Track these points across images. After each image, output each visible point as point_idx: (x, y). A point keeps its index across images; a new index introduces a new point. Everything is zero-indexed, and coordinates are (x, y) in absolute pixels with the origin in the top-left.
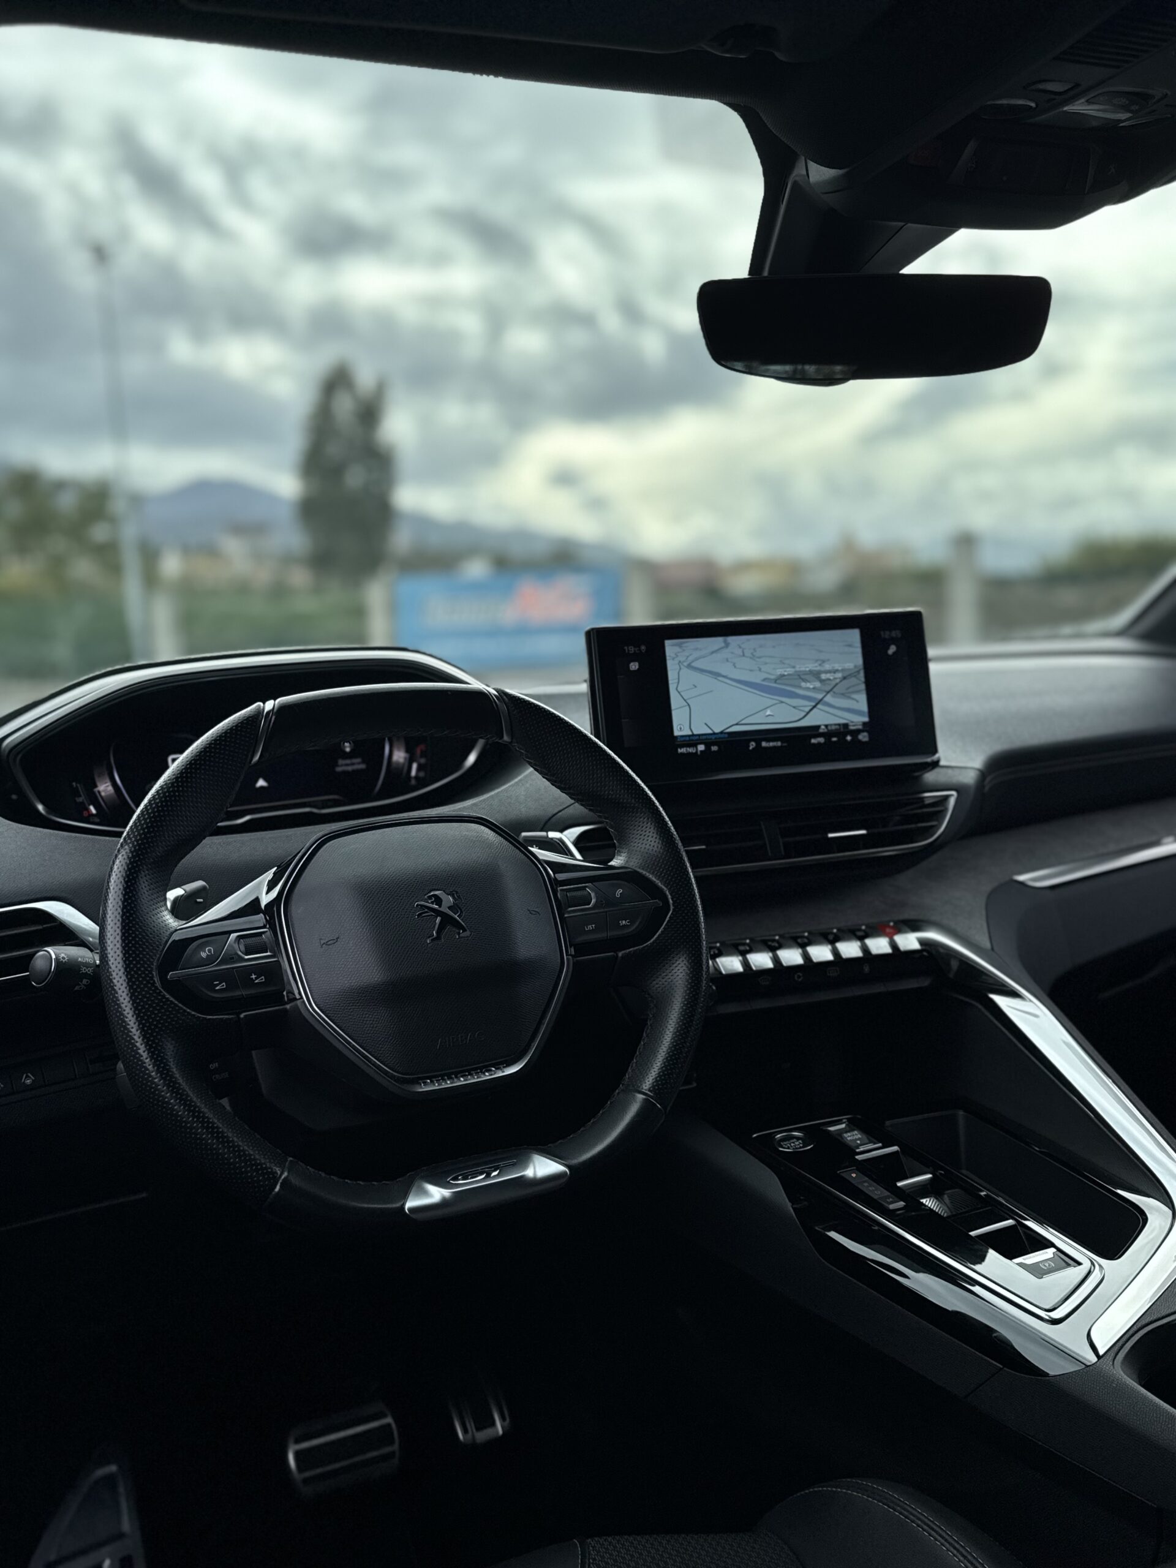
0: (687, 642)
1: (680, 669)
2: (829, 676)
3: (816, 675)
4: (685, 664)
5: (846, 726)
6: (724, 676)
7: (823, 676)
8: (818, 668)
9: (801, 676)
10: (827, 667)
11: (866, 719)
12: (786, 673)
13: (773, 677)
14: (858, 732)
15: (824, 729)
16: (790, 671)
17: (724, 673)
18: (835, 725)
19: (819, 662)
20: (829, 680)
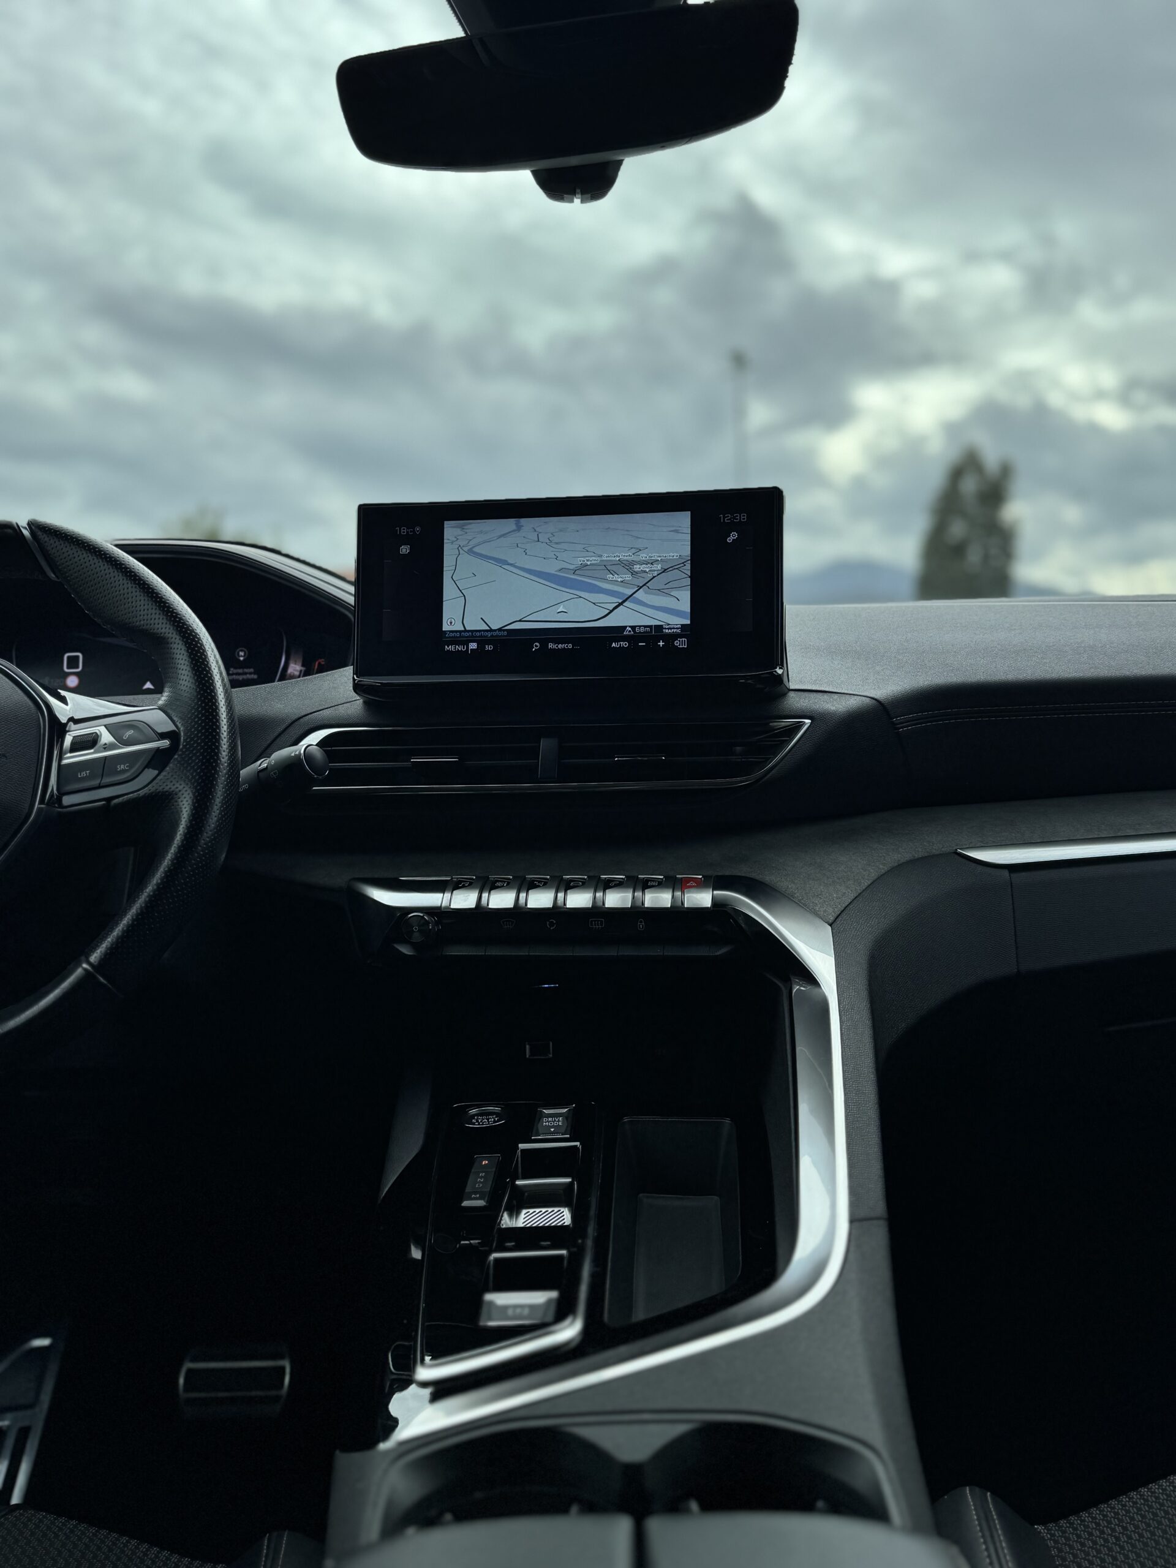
0: (470, 524)
1: (459, 554)
2: (643, 567)
3: (628, 566)
4: (466, 549)
5: (659, 628)
6: (511, 565)
7: (637, 568)
8: (633, 558)
9: (607, 567)
10: (643, 556)
11: (688, 622)
12: (589, 563)
13: (572, 567)
14: (675, 636)
15: (630, 631)
16: (594, 560)
17: (510, 561)
18: (645, 627)
19: (633, 551)
20: (645, 572)
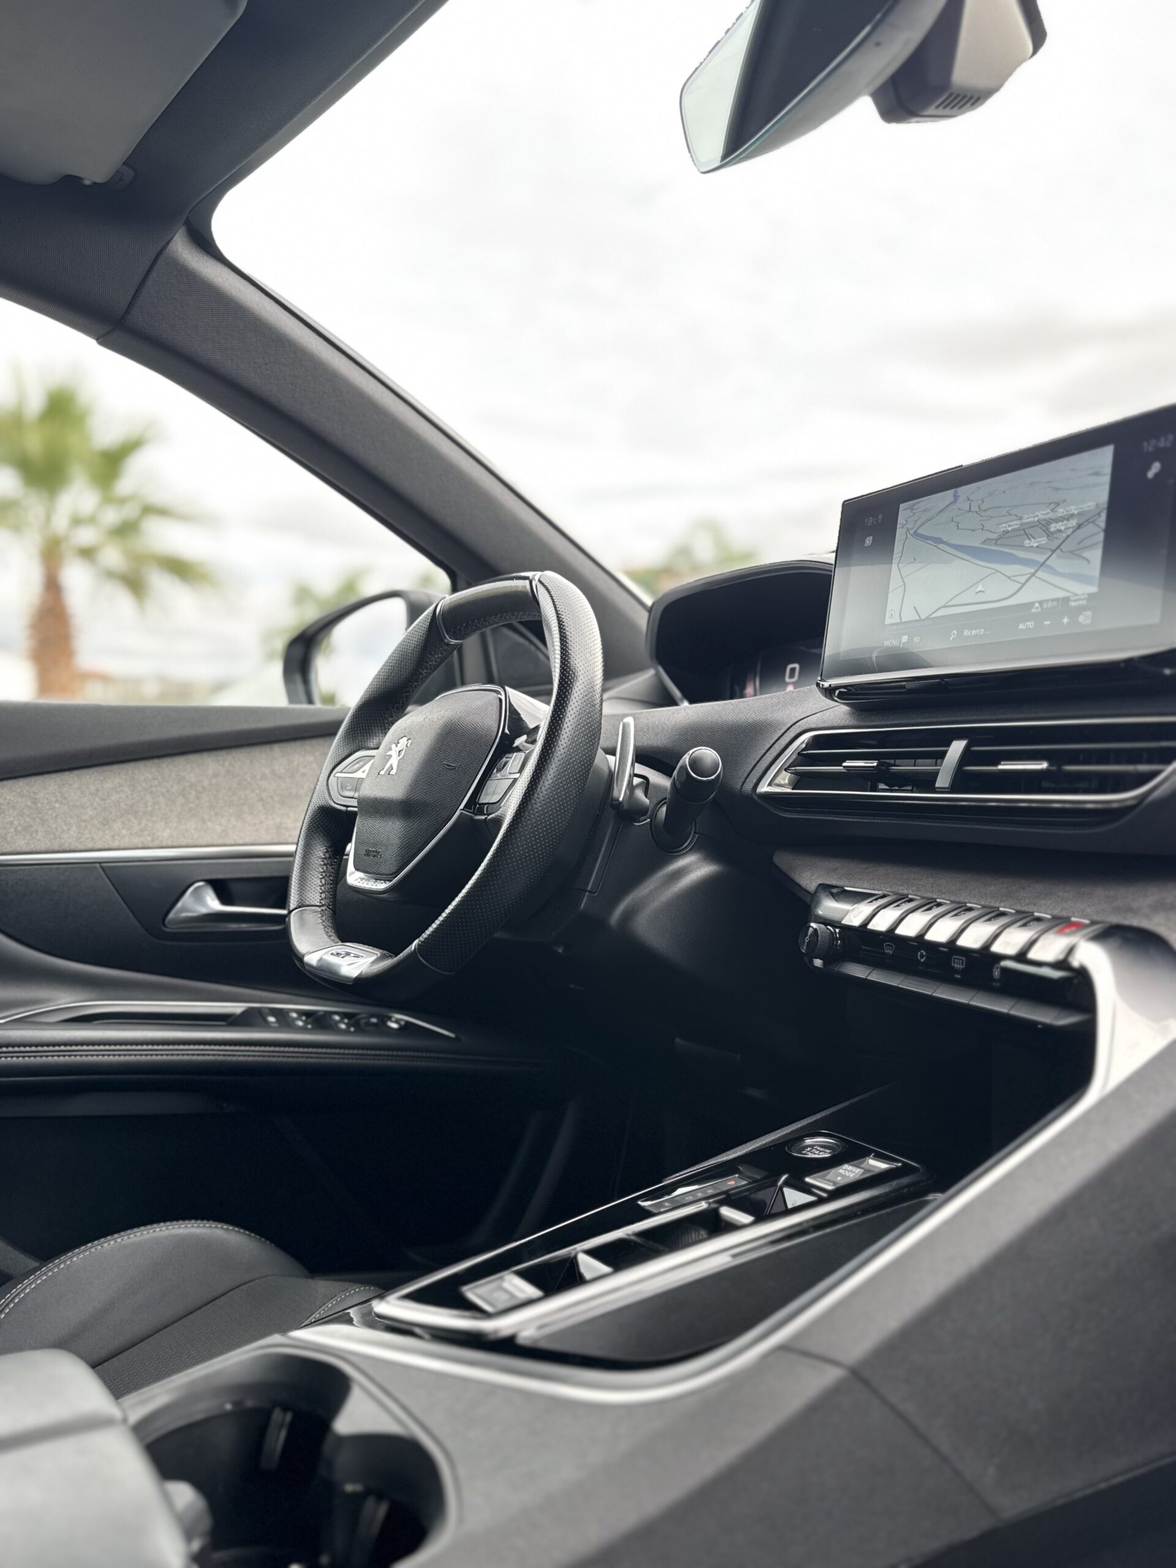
0: (919, 502)
1: (907, 538)
2: (1061, 526)
4: (912, 531)
6: (945, 543)
7: (1053, 527)
8: (1051, 515)
9: (1026, 532)
10: (1061, 511)
11: (1094, 589)
14: (1080, 609)
15: (1037, 608)
16: (1015, 524)
17: (945, 539)
18: (1053, 600)
19: (1052, 506)
20: (1060, 531)
